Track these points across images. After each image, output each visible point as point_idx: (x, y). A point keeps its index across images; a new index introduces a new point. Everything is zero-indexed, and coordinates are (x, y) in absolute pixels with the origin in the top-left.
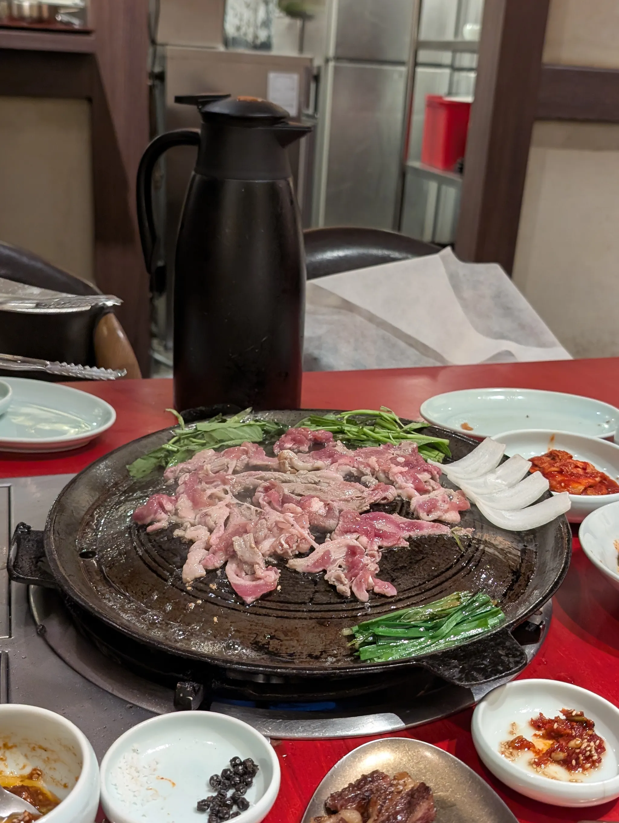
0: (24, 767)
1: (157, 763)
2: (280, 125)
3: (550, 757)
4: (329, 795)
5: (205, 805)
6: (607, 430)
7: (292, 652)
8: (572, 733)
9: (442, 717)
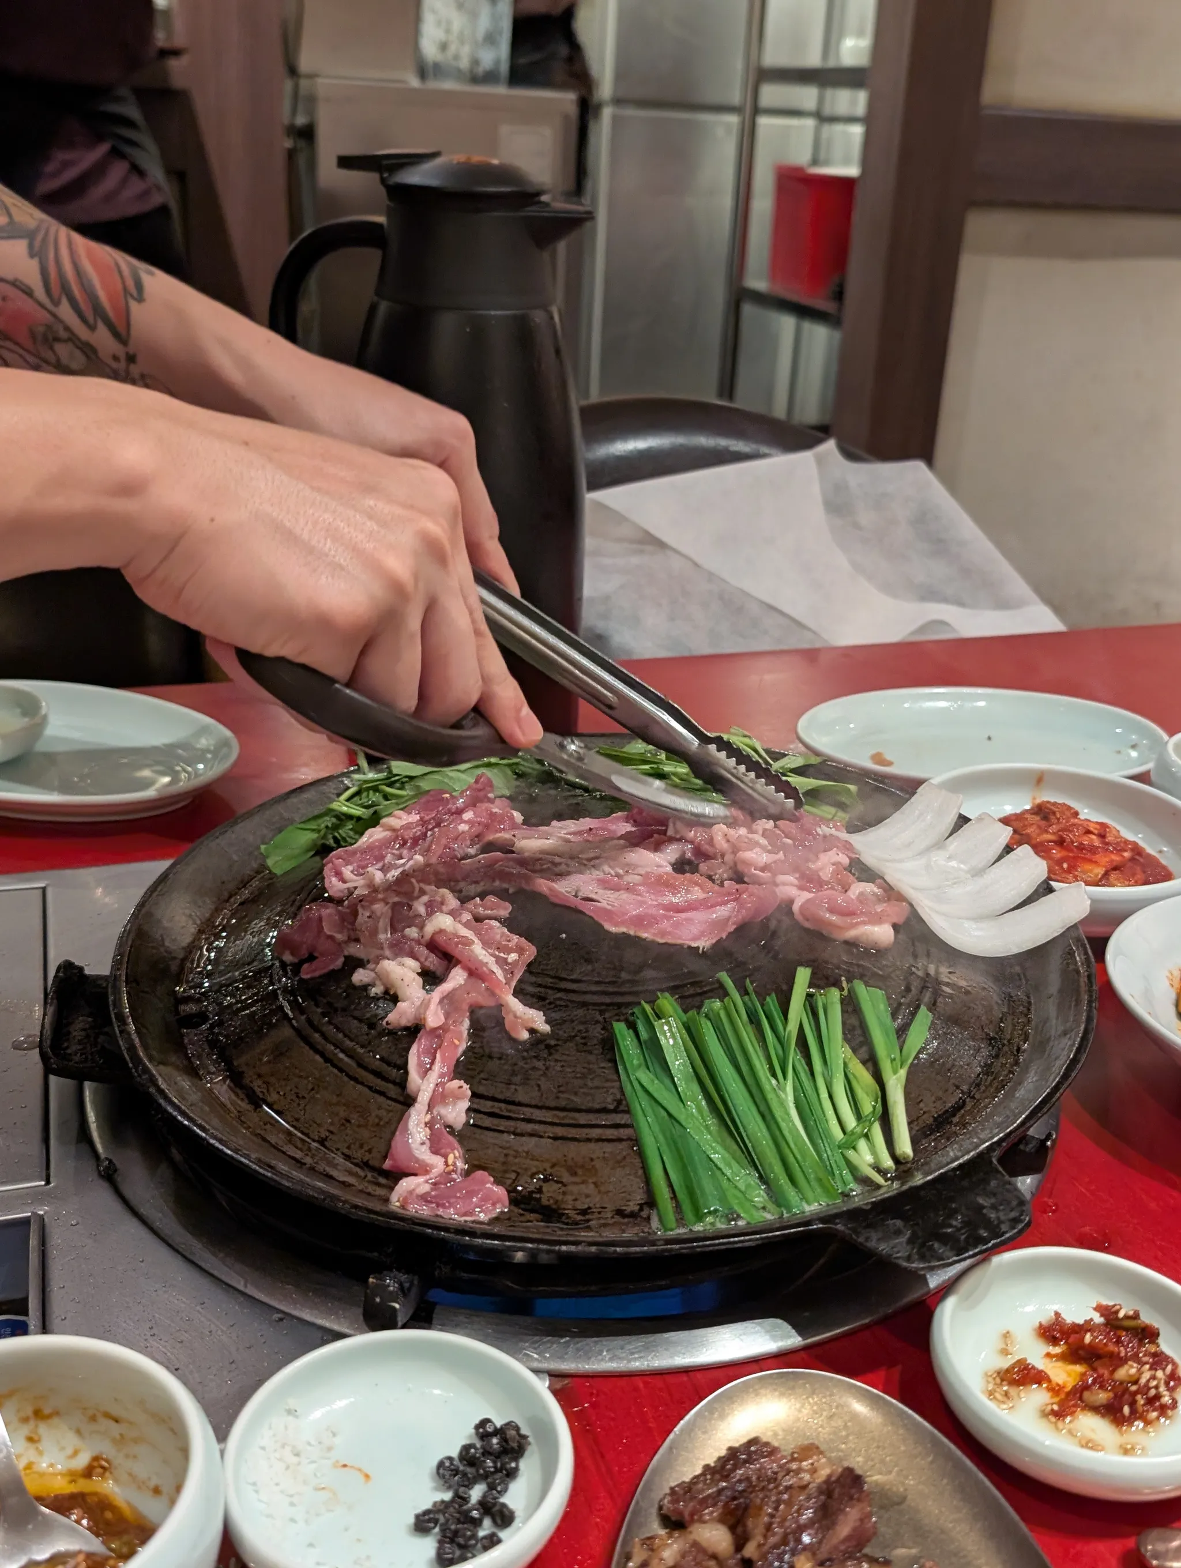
0: (75, 1453)
1: (334, 1435)
2: (534, 208)
3: (1081, 1398)
4: (668, 1491)
5: (429, 1521)
6: (1135, 760)
7: (586, 1206)
8: (1119, 1353)
9: (872, 1321)
